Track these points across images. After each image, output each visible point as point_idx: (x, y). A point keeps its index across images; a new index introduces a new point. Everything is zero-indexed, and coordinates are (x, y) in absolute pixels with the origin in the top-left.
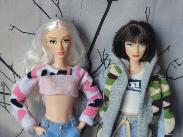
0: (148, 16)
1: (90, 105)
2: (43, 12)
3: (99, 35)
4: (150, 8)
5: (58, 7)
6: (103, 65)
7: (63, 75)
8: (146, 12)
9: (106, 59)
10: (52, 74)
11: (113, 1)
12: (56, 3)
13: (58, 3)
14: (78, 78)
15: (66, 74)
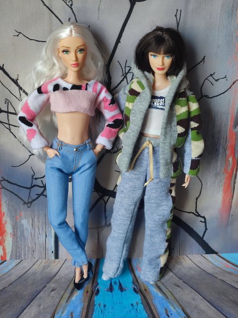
0: (178, 20)
1: (109, 125)
2: (54, 15)
3: (119, 44)
4: (181, 11)
5: (72, 9)
6: (125, 79)
7: (77, 90)
8: (176, 16)
9: (128, 72)
10: (65, 89)
11: (137, 3)
12: (69, 4)
13: (71, 5)
14: (95, 94)
15: (81, 89)
